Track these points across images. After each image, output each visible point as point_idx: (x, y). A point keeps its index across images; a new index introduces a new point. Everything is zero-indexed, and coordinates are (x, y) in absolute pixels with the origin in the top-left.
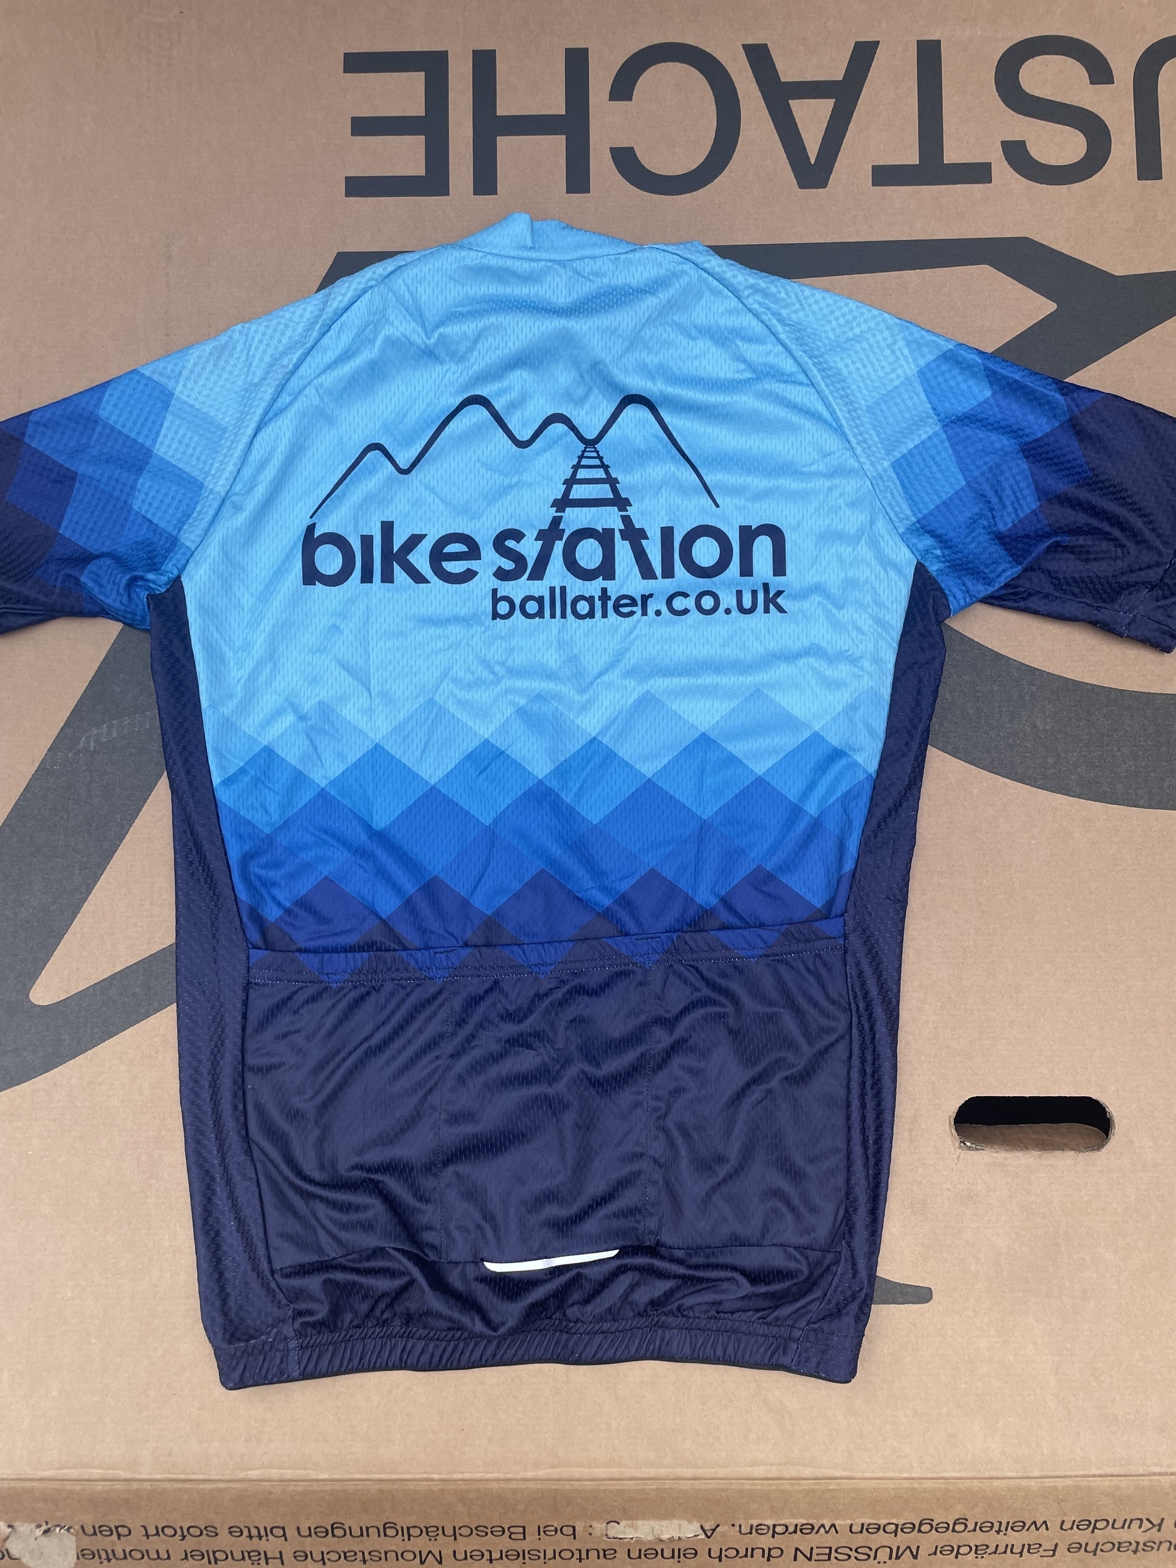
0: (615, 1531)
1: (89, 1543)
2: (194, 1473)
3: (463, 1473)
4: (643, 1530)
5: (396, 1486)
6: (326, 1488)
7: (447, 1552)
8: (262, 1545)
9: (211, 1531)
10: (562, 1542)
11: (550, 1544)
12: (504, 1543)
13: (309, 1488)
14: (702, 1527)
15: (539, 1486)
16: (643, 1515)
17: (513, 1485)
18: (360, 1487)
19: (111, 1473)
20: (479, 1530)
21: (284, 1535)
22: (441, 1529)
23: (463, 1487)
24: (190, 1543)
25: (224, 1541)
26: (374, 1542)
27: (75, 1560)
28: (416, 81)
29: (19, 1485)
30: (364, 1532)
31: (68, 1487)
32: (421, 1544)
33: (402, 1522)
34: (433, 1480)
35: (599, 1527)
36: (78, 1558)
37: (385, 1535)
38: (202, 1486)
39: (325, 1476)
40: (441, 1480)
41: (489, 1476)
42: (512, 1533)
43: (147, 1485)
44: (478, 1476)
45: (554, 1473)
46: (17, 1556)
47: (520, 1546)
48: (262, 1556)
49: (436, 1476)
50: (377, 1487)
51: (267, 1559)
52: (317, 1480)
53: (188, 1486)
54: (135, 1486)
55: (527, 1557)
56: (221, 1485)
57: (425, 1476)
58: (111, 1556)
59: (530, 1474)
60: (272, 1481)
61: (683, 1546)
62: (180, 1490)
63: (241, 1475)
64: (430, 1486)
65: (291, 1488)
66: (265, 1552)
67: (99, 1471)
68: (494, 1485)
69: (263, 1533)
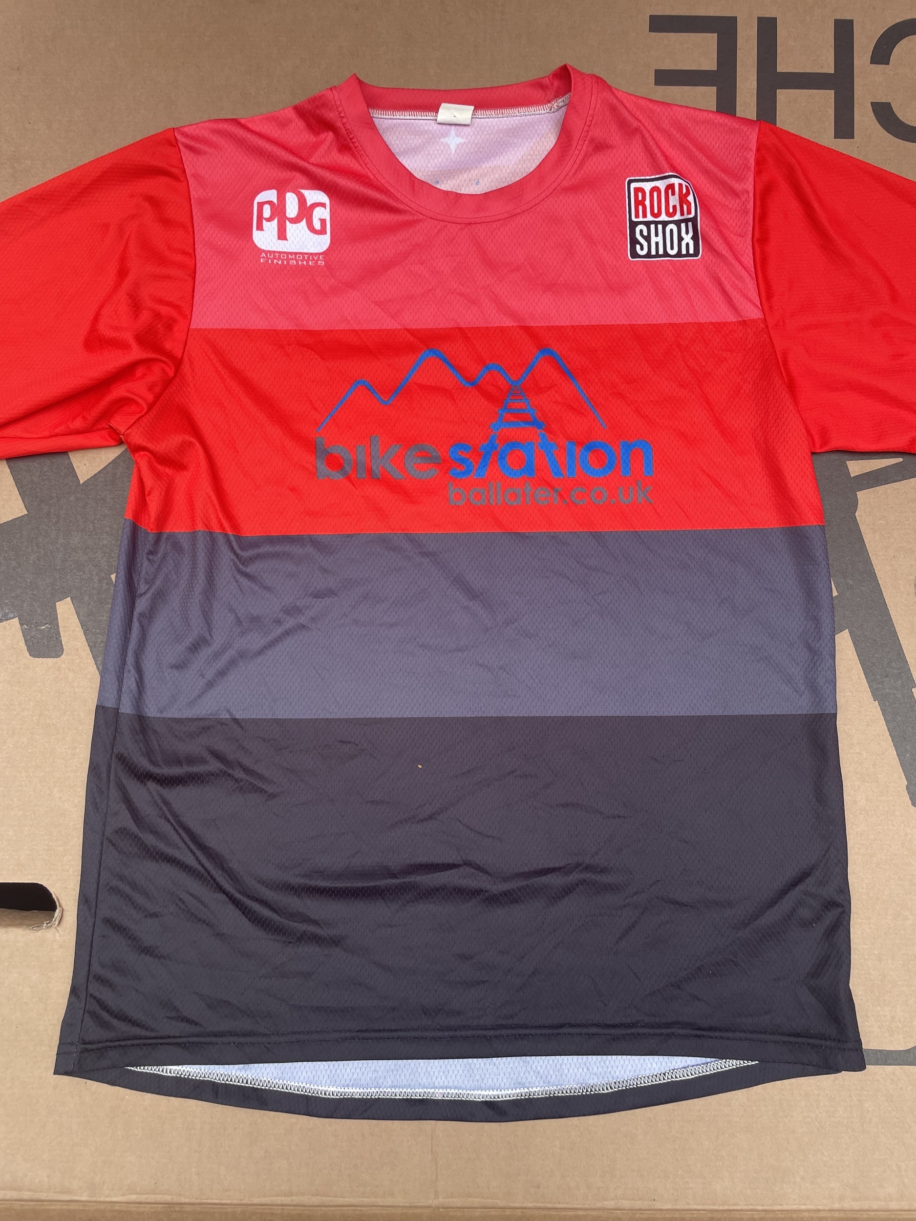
2: (559, 1203)
3: (781, 1205)
5: (726, 1215)
6: (667, 1216)
13: (652, 1216)
15: (842, 1215)
17: (822, 1215)
18: (695, 1215)
19: (489, 1202)
23: (780, 1216)
28: (711, 40)
29: (410, 1211)
31: (451, 1214)
34: (757, 1211)
38: (564, 1213)
39: (669, 1206)
40: (763, 1211)
41: (803, 1207)
43: (518, 1212)
44: (794, 1207)
45: (856, 1205)
49: (760, 1208)
50: (710, 1215)
52: (661, 1210)
53: (554, 1213)
54: (508, 1212)
56: (580, 1213)
57: (751, 1207)
59: (837, 1206)
60: (624, 1210)
62: (545, 1215)
63: (599, 1205)
64: (752, 1215)
65: (638, 1216)
67: (479, 1200)
68: (806, 1214)
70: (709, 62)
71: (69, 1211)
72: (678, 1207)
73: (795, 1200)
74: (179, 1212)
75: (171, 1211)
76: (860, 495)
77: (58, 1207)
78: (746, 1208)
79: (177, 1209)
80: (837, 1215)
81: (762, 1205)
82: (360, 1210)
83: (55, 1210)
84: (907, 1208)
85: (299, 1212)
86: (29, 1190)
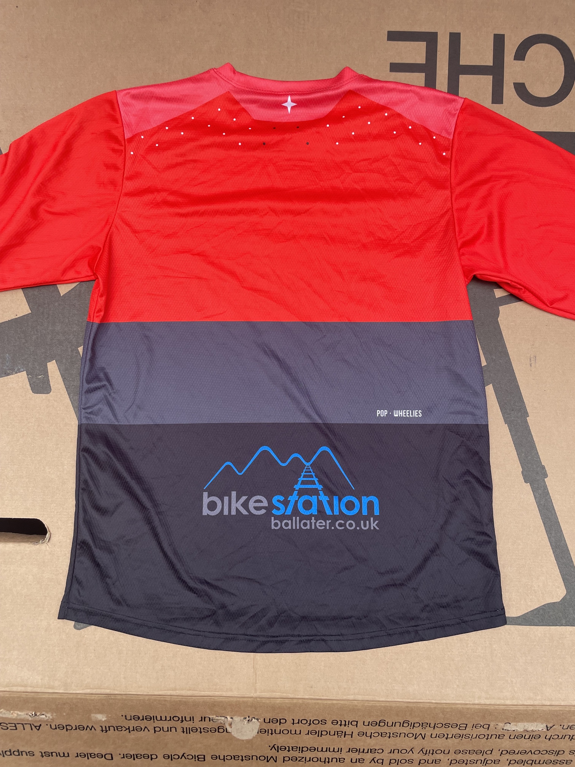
0: (508, 727)
1: (266, 727)
2: (323, 696)
3: (446, 700)
4: (519, 727)
5: (414, 705)
6: (382, 705)
7: (428, 734)
8: (343, 728)
9: (324, 722)
10: (482, 731)
11: (475, 732)
12: (456, 731)
13: (374, 705)
14: (547, 726)
15: (479, 707)
16: (521, 720)
17: (468, 706)
18: (398, 705)
19: (284, 695)
20: (446, 725)
21: (357, 725)
22: (429, 724)
23: (445, 706)
24: (313, 727)
25: (329, 727)
26: (398, 729)
27: (256, 734)
28: (422, 46)
29: (241, 700)
30: (394, 724)
31: (264, 701)
32: (417, 730)
33: (412, 720)
34: (432, 703)
35: (501, 725)
36: (258, 733)
37: (403, 726)
38: (325, 702)
40: (435, 703)
42: (460, 727)
43: (300, 701)
44: (453, 702)
45: (488, 702)
46: (231, 732)
47: (461, 732)
48: (344, 734)
49: (434, 701)
50: (406, 705)
51: (345, 735)
52: (379, 701)
53: (320, 702)
54: (295, 701)
55: (463, 737)
56: (334, 702)
57: (429, 701)
58: (273, 732)
59: (477, 702)
60: (359, 701)
61: (535, 734)
62: (315, 703)
63: (345, 698)
64: (430, 705)
65: (366, 704)
66: (345, 732)
67: (279, 694)
69: (347, 723)
70: (421, 59)
71: (53, 698)
72: (388, 700)
73: (453, 698)
74: (114, 699)
75: (109, 699)
76: (501, 308)
77: (46, 696)
78: (426, 701)
79: (113, 697)
80: (477, 707)
82: (214, 699)
83: (45, 698)
84: (516, 704)
85: (179, 699)
86: (31, 687)
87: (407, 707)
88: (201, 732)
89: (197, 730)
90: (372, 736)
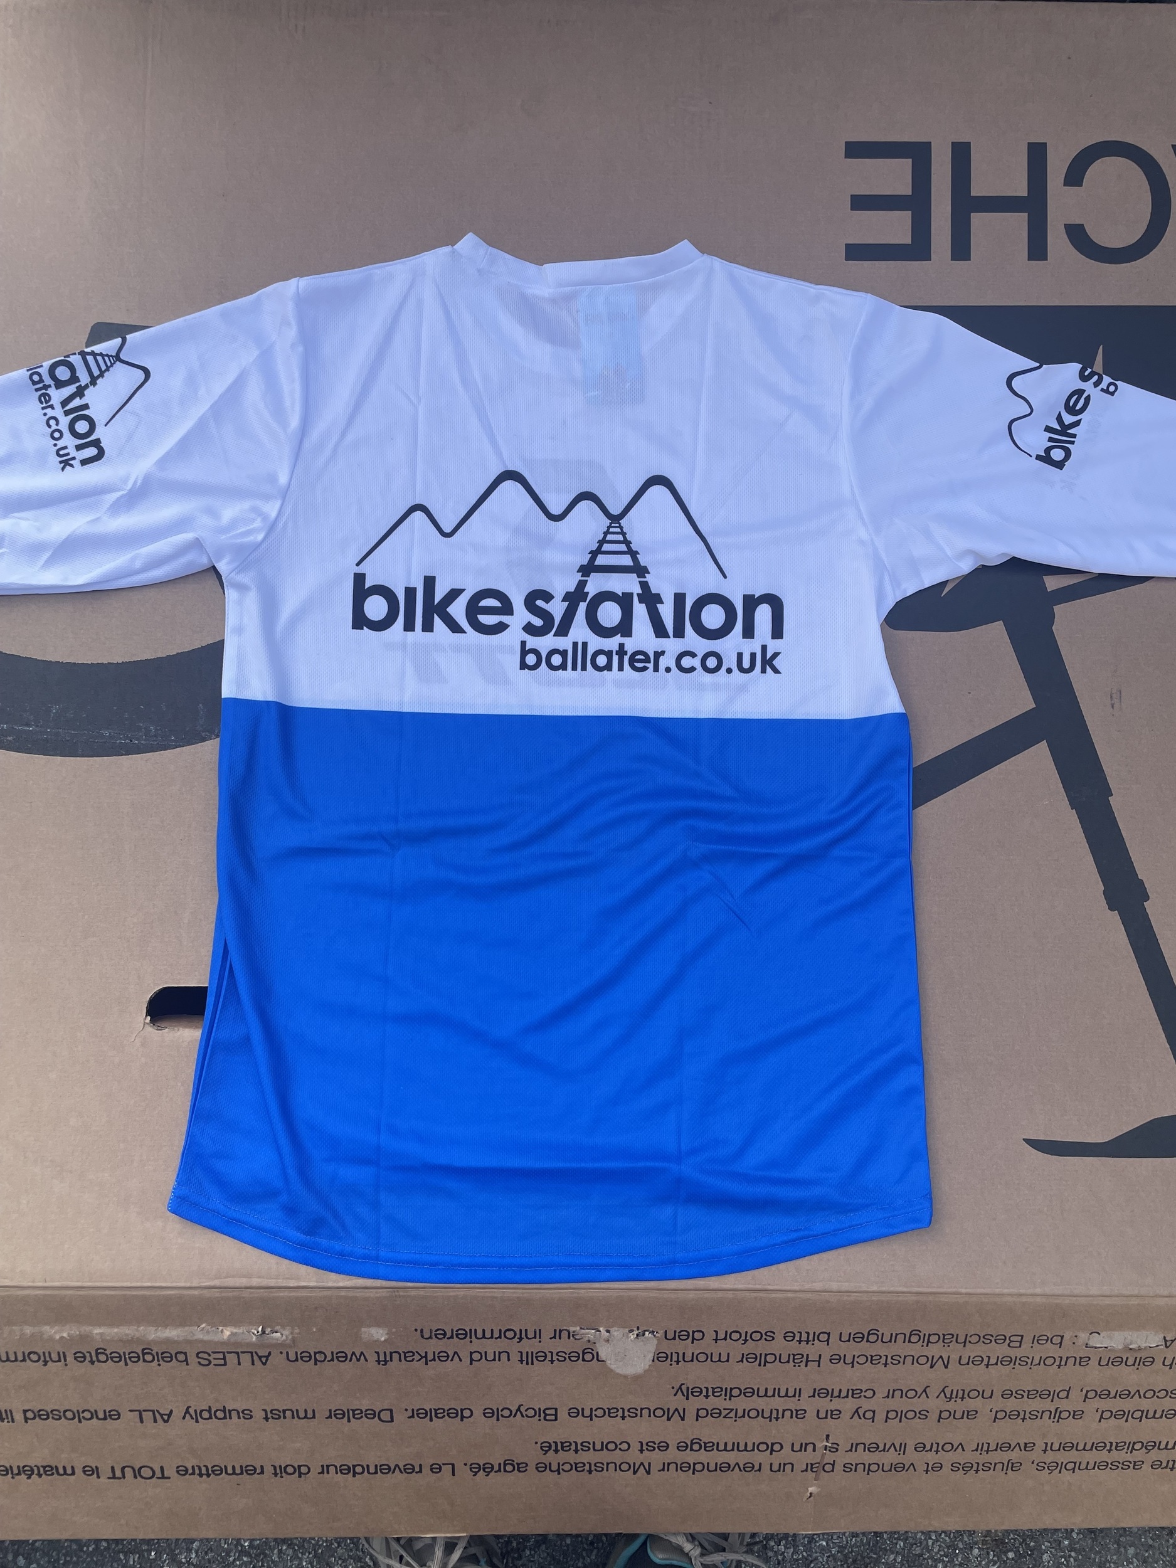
0: (1096, 1341)
1: (670, 1347)
2: (769, 1285)
3: (984, 1288)
4: (1115, 1340)
5: (930, 1299)
6: (874, 1298)
7: (955, 1357)
8: (805, 1349)
9: (769, 1336)
10: (1051, 1350)
11: (1038, 1351)
12: (1002, 1350)
13: (859, 1298)
14: (1165, 1338)
15: (1044, 1300)
16: (1121, 1327)
17: (1024, 1299)
18: (900, 1299)
20: (985, 1339)
21: (828, 1340)
22: (955, 1337)
23: (983, 1300)
24: (750, 1347)
25: (779, 1346)
26: (900, 1348)
27: (651, 1362)
28: (905, 165)
30: (893, 1338)
31: (665, 1297)
32: (935, 1350)
33: (925, 1330)
34: (961, 1294)
35: (1083, 1336)
36: (653, 1361)
37: (910, 1341)
38: (773, 1295)
39: (875, 1288)
40: (966, 1294)
41: (1006, 1291)
42: (1011, 1341)
43: (730, 1295)
44: (997, 1291)
45: (1058, 1290)
46: (604, 1359)
47: (1013, 1353)
48: (804, 1359)
49: (963, 1291)
50: (914, 1299)
51: (807, 1361)
52: (867, 1292)
53: (763, 1295)
54: (720, 1294)
55: (1017, 1363)
56: (790, 1295)
57: (954, 1290)
58: (681, 1359)
59: (1038, 1290)
60: (831, 1292)
61: (1143, 1355)
62: (756, 1298)
63: (807, 1287)
64: (957, 1298)
65: (845, 1299)
66: (808, 1355)
68: (1009, 1299)
69: (811, 1338)
70: (904, 188)
71: (297, 1298)
72: (884, 1289)
73: (997, 1283)
74: (403, 1296)
75: (396, 1296)
76: (1057, 609)
77: (285, 1294)
78: (950, 1290)
79: (402, 1294)
80: (1038, 1299)
81: (966, 1288)
82: (578, 1293)
83: (283, 1297)
84: (1108, 1293)
85: (518, 1295)
86: (259, 1277)
87: (918, 1302)
88: (552, 1361)
89: (546, 1357)
90: (855, 1363)
